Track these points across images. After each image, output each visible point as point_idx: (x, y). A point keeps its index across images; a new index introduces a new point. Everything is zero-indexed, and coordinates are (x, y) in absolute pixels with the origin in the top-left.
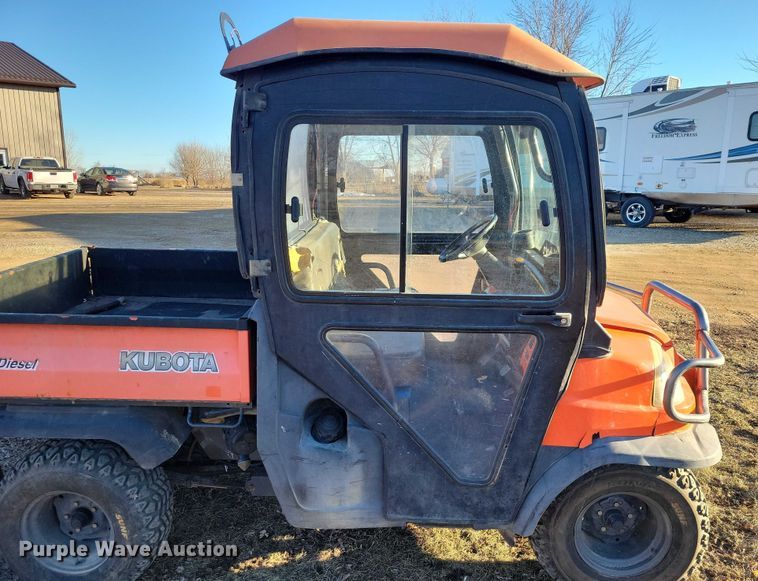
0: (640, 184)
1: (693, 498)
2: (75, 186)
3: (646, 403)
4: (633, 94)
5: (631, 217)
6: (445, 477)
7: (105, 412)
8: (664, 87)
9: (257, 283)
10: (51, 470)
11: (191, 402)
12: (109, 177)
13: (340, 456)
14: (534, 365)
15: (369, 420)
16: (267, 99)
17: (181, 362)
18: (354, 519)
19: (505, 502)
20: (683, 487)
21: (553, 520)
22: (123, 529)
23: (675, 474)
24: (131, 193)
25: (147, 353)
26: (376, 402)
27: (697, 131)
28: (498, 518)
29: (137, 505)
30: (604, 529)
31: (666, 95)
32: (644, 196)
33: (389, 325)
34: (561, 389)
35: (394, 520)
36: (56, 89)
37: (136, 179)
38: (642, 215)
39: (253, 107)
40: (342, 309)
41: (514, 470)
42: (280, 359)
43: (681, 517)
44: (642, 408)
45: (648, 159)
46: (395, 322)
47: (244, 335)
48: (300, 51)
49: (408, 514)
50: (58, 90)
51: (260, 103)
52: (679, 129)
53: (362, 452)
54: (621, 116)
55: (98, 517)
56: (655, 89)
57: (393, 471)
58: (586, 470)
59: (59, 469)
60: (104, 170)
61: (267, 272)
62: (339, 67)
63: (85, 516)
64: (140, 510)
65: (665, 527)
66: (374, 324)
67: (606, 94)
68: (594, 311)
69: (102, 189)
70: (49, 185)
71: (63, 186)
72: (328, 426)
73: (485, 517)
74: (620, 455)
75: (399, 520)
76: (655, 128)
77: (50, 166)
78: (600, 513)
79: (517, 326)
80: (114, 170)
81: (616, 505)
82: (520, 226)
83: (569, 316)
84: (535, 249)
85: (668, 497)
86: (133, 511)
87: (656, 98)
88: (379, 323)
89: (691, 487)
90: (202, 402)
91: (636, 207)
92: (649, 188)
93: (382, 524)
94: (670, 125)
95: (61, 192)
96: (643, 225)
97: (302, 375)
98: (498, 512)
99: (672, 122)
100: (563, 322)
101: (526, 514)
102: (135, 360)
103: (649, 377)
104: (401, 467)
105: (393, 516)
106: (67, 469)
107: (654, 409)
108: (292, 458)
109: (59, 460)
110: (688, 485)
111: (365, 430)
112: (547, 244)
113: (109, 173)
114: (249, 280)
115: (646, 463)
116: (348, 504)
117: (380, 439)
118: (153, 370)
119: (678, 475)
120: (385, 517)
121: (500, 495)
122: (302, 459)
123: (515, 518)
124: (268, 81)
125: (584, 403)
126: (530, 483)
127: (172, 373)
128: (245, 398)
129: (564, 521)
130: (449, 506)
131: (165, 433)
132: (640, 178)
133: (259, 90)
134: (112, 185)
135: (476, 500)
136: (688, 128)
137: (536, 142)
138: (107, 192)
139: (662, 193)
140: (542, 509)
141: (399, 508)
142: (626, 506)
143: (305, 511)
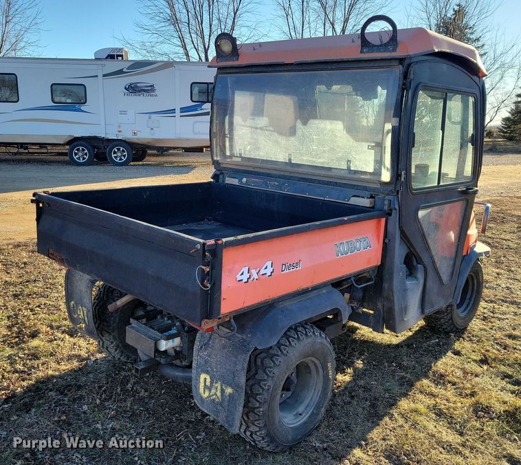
0: (120, 131)
5: (116, 158)
6: (440, 283)
8: (121, 56)
22: (330, 373)
26: (428, 248)
27: (156, 93)
31: (130, 63)
32: (125, 141)
38: (124, 156)
45: (123, 112)
49: (430, 308)
52: (145, 91)
54: (97, 76)
57: (428, 286)
61: (404, 178)
76: (125, 88)
91: (119, 149)
92: (127, 135)
94: (136, 87)
96: (126, 164)
99: (138, 85)
101: (457, 293)
105: (426, 311)
108: (403, 290)
117: (425, 269)
122: (407, 290)
123: (453, 297)
130: (440, 298)
132: (119, 127)
135: (446, 292)
136: (150, 90)
139: (138, 139)
140: (462, 288)
141: (428, 306)
143: (405, 321)
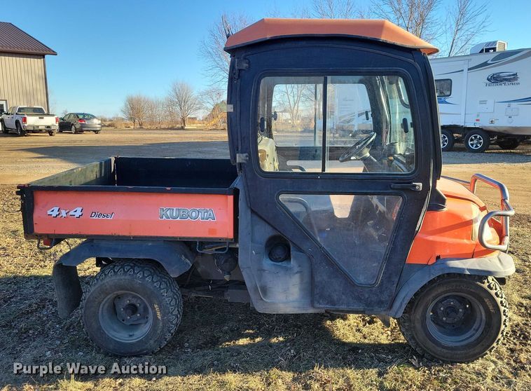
0: (477, 120)
1: (498, 296)
2: (56, 126)
3: (468, 239)
4: (471, 55)
5: (472, 145)
6: (349, 282)
7: (150, 244)
8: (494, 49)
9: (241, 167)
10: (118, 278)
11: (200, 238)
12: (81, 120)
13: (287, 269)
14: (400, 214)
15: (304, 247)
16: (249, 63)
17: (194, 214)
18: (295, 307)
19: (385, 297)
20: (491, 289)
21: (413, 310)
22: (159, 314)
23: (486, 281)
24: (96, 132)
25: (175, 209)
26: (308, 236)
27: (519, 81)
28: (380, 307)
29: (167, 299)
30: (444, 319)
31: (495, 55)
32: (482, 129)
33: (316, 191)
34: (417, 229)
35: (318, 308)
36: (43, 56)
37: (100, 122)
38: (480, 143)
39: (241, 68)
40: (289, 182)
41: (390, 277)
42: (253, 211)
43: (491, 307)
44: (466, 241)
45: (483, 102)
46: (319, 189)
47: (231, 198)
48: (268, 37)
49: (327, 304)
50: (44, 57)
51: (245, 65)
52: (506, 80)
53: (299, 266)
54: (463, 71)
55: (141, 309)
56: (487, 50)
57: (318, 279)
58: (432, 277)
59: (123, 277)
60: (77, 115)
61: (246, 160)
62: (288, 45)
63: (133, 309)
64: (168, 302)
65: (481, 315)
66: (308, 190)
67: (452, 55)
68: (436, 182)
69: (76, 129)
70: (38, 127)
71: (48, 127)
72: (279, 252)
73: (372, 307)
74: (452, 268)
75: (321, 308)
76: (488, 79)
77: (39, 112)
78: (442, 309)
79: (391, 191)
80: (84, 114)
81: (452, 303)
82: (390, 140)
83: (421, 184)
84: (400, 154)
85: (483, 295)
86: (164, 303)
87: (489, 57)
88: (310, 190)
89: (496, 289)
90: (206, 238)
91: (475, 137)
92: (484, 123)
93: (311, 311)
94: (499, 77)
95: (47, 131)
96: (481, 151)
97: (265, 221)
98: (380, 303)
99: (501, 74)
100: (417, 188)
101: (397, 304)
102: (168, 213)
103: (470, 223)
104: (322, 276)
105: (318, 305)
106: (127, 277)
107: (473, 242)
108: (258, 270)
109: (122, 272)
110: (494, 288)
111: (302, 254)
112: (407, 149)
113: (81, 117)
114: (235, 166)
115: (468, 273)
116: (291, 298)
117: (310, 258)
118: (178, 219)
119: (488, 282)
120: (313, 306)
121: (381, 292)
122: (264, 270)
123: (391, 307)
124: (249, 53)
125: (431, 238)
126: (399, 286)
127: (189, 221)
128: (231, 235)
129: (420, 310)
130: (351, 299)
131: (183, 257)
132: (478, 116)
133: (245, 59)
134: (83, 126)
135: (367, 296)
136: (512, 79)
137: (400, 85)
138: (79, 131)
139: (495, 127)
140: (406, 301)
141: (321, 301)
142: (458, 304)
143: (266, 302)
